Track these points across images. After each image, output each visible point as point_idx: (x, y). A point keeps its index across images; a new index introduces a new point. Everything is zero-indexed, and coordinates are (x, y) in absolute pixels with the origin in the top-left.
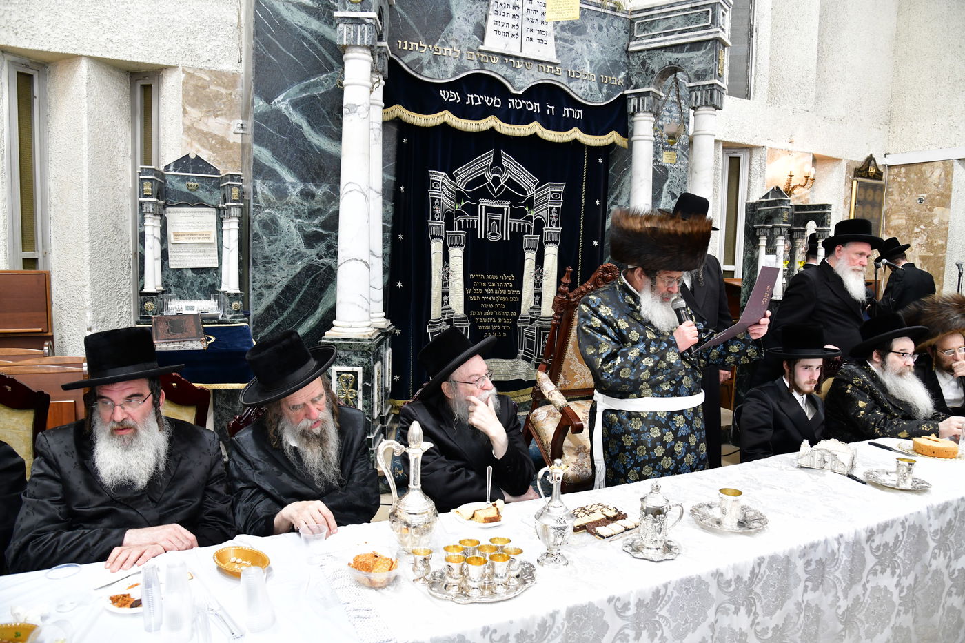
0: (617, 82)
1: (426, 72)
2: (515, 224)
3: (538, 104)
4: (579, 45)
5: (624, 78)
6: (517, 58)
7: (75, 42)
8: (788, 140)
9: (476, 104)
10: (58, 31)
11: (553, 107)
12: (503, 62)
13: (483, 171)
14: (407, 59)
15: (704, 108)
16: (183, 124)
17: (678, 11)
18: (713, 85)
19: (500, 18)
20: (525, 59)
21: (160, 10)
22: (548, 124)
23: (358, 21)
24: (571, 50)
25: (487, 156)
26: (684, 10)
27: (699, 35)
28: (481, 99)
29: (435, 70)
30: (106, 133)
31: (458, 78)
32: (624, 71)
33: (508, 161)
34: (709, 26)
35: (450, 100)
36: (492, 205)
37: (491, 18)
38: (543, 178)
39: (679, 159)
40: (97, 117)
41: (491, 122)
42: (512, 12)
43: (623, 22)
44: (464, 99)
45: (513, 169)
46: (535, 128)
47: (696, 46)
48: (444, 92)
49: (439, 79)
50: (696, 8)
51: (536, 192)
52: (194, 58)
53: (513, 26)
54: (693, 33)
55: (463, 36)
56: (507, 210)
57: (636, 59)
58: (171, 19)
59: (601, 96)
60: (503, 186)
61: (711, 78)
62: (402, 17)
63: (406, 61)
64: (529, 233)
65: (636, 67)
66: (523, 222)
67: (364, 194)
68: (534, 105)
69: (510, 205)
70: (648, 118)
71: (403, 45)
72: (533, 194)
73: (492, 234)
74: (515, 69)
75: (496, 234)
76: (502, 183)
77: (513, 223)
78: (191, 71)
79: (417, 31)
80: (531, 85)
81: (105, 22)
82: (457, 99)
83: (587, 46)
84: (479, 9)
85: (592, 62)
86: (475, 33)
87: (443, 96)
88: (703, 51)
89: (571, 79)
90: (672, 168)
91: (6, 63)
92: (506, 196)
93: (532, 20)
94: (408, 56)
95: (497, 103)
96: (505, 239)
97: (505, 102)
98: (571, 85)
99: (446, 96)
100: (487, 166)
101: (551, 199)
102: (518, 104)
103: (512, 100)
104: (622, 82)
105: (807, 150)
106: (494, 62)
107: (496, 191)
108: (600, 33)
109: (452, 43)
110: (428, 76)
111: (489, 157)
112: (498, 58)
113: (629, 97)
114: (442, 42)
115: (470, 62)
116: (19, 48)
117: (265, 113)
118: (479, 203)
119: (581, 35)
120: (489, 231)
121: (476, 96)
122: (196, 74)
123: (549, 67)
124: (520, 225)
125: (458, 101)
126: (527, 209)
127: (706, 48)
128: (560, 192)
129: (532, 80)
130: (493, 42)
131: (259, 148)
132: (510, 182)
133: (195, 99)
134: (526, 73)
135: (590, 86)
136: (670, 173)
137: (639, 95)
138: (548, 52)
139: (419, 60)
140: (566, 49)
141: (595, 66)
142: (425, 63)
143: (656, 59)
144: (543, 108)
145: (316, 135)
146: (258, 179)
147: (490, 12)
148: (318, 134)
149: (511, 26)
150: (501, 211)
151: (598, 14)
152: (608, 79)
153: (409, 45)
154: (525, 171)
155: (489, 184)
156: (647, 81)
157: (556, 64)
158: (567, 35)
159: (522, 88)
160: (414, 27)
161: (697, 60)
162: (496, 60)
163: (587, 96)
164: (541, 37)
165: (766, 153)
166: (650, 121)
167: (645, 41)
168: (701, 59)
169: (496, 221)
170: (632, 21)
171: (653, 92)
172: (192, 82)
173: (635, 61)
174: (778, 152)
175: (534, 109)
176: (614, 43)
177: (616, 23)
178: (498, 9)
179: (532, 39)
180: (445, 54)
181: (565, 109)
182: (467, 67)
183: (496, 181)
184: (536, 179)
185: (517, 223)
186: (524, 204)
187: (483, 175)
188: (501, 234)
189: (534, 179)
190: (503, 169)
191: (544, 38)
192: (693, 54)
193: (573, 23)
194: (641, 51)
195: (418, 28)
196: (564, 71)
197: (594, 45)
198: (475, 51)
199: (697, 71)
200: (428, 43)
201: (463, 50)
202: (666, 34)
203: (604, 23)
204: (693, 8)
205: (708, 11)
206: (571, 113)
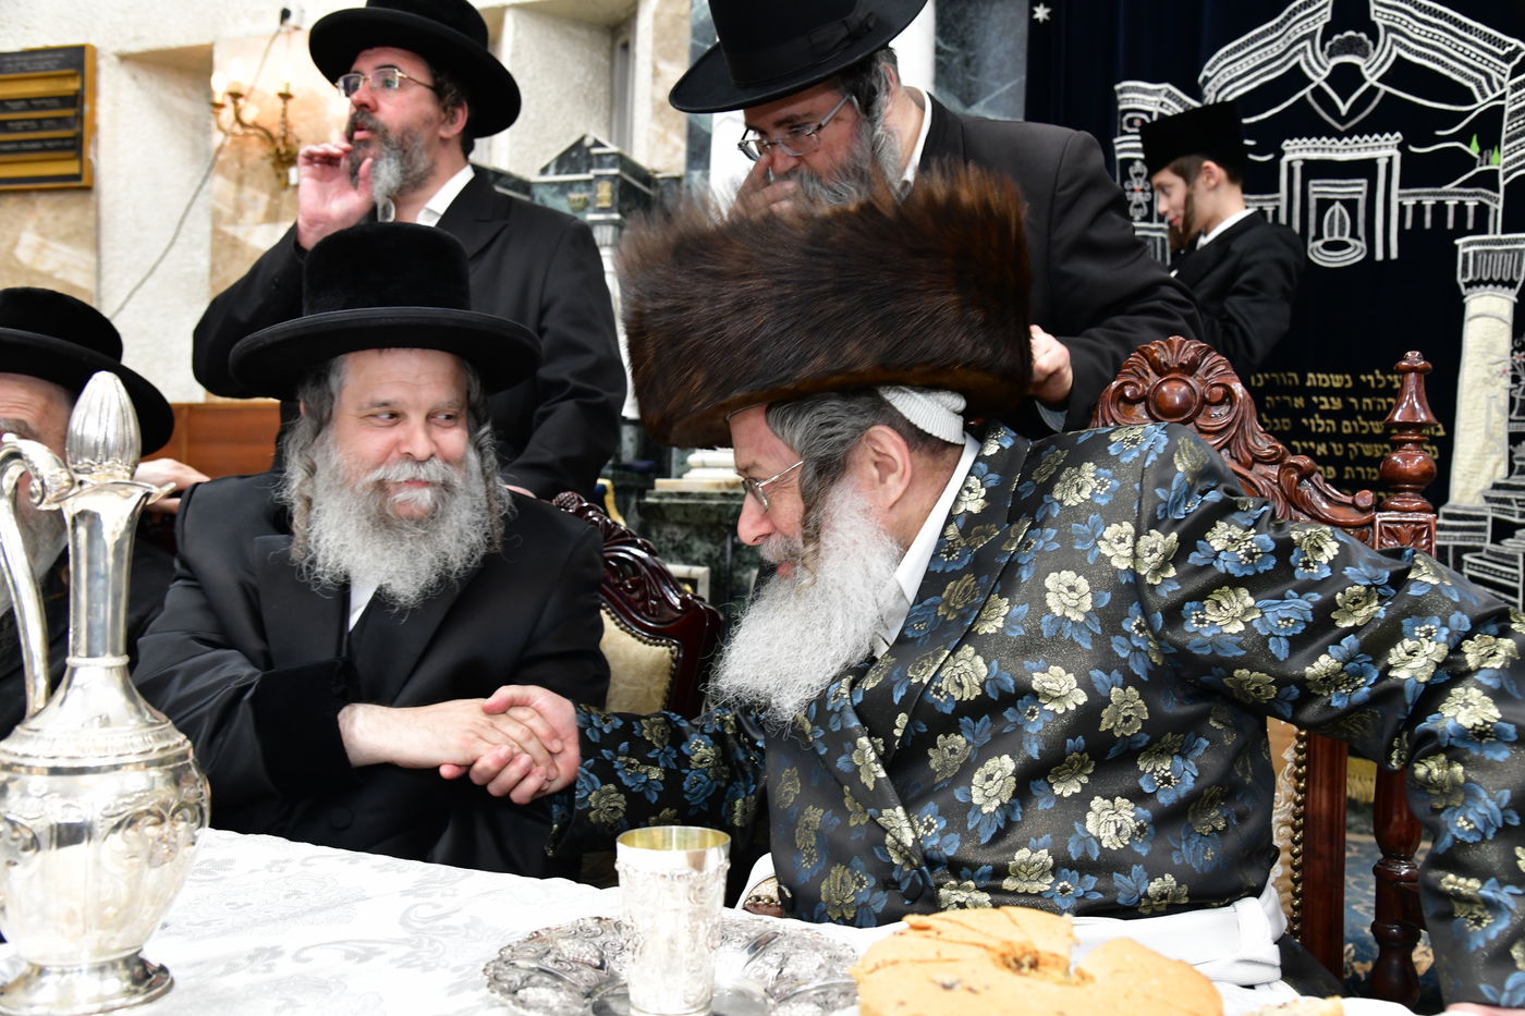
2: (1419, 208)
13: (1295, 54)
25: (1308, 4)
33: (1394, 4)
36: (1327, 156)
45: (1417, 31)
51: (1515, 88)
56: (1389, 166)
60: (1373, 91)
64: (1481, 227)
66: (1452, 194)
69: (1401, 147)
72: (1502, 97)
73: (1328, 246)
75: (1344, 245)
76: (1372, 81)
77: (1410, 202)
92: (1385, 119)
96: (1379, 256)
100: (1311, 36)
107: (1344, 109)
111: (1317, 8)
118: (1281, 153)
120: (1319, 236)
124: (1440, 208)
126: (1472, 151)
132: (1401, 73)
150: (1365, 169)
154: (1463, 27)
155: (1318, 92)
169: (1343, 202)
183: (1346, 78)
184: (1516, 42)
185: (1429, 202)
186: (1464, 137)
187: (1298, 64)
188: (1362, 245)
189: (1503, 45)
190: (1374, 36)
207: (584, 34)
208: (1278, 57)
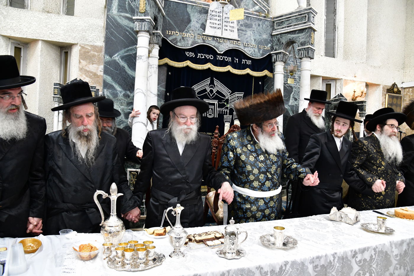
0: (267, 48)
1: (179, 44)
2: (220, 111)
3: (230, 58)
4: (249, 33)
5: (270, 47)
6: (220, 38)
7: (37, 34)
8: (354, 76)
9: (202, 58)
10: (31, 30)
11: (237, 59)
12: (214, 39)
13: (205, 87)
14: (171, 38)
15: (305, 58)
16: (79, 67)
17: (293, 16)
18: (308, 48)
19: (212, 21)
20: (224, 38)
21: (72, 21)
22: (235, 66)
23: (143, 20)
24: (245, 34)
25: (207, 80)
26: (296, 16)
27: (302, 26)
28: (204, 56)
29: (183, 43)
30: (48, 71)
31: (193, 46)
32: (270, 44)
33: (216, 82)
34: (306, 22)
35: (190, 56)
37: (208, 21)
38: (233, 90)
40: (45, 64)
41: (209, 66)
42: (218, 18)
43: (270, 23)
44: (196, 55)
45: (219, 86)
46: (229, 68)
47: (301, 31)
48: (187, 52)
49: (185, 47)
50: (301, 15)
51: (230, 96)
52: (85, 40)
53: (218, 24)
54: (300, 26)
55: (196, 29)
56: (217, 104)
57: (275, 38)
58: (76, 25)
59: (259, 54)
60: (214, 94)
61: (308, 45)
62: (169, 21)
63: (170, 39)
64: (226, 114)
65: (275, 42)
66: (224, 109)
67: (144, 94)
68: (228, 59)
69: (218, 102)
70: (281, 64)
71: (169, 32)
72: (229, 97)
73: (209, 115)
74: (220, 43)
75: (211, 115)
76: (214, 92)
77: (219, 110)
78: (83, 46)
79: (175, 26)
80: (227, 50)
81: (49, 26)
82: (193, 56)
83: (253, 33)
84: (203, 17)
85: (255, 40)
86: (201, 27)
87: (187, 54)
88: (304, 33)
89: (245, 47)
90: (294, 87)
91: (10, 43)
92: (216, 98)
93: (227, 22)
94: (171, 37)
95: (212, 57)
96: (215, 117)
97: (215, 57)
98: (245, 49)
99: (188, 54)
100: (207, 85)
101: (237, 99)
102: (221, 58)
103: (219, 56)
104: (269, 49)
105: (363, 80)
106: (210, 40)
107: (211, 96)
108: (259, 27)
109: (190, 32)
110: (180, 45)
111: (208, 81)
112: (211, 38)
113: (273, 55)
114: (186, 31)
115: (198, 39)
116: (15, 37)
117: (110, 61)
119: (250, 28)
120: (208, 113)
121: (202, 54)
122: (85, 47)
123: (235, 42)
124: (222, 111)
125: (193, 57)
126: (226, 104)
127: (305, 32)
128: (241, 97)
129: (227, 47)
130: (209, 31)
131: (106, 76)
132: (218, 92)
133: (84, 57)
134: (224, 45)
135: (254, 50)
136: (294, 89)
137: (276, 54)
138: (234, 35)
139: (176, 39)
140: (243, 34)
141: (257, 41)
142: (178, 40)
143: (284, 38)
144: (233, 60)
145: (131, 71)
146: (105, 89)
147: (208, 19)
148: (132, 70)
149: (217, 24)
150: (214, 104)
151: (257, 19)
152: (263, 47)
153: (171, 33)
154: (225, 87)
155: (208, 93)
156: (280, 48)
157: (238, 41)
158: (243, 28)
159: (223, 51)
160: (174, 25)
161: (301, 37)
162: (210, 39)
163: (253, 54)
164: (231, 29)
165: (343, 82)
166: (282, 65)
167: (279, 30)
168: (303, 37)
169: (211, 109)
170: (274, 22)
171: (283, 52)
172: (83, 50)
173: (275, 39)
174: (349, 81)
175: (228, 60)
176: (265, 32)
177: (266, 23)
178: (212, 17)
179: (227, 30)
180: (187, 36)
181: (243, 60)
182: (197, 42)
183: (211, 91)
184: (230, 91)
185: (221, 110)
186: (225, 102)
188: (213, 115)
189: (229, 91)
190: (215, 86)
191: (232, 29)
192: (300, 35)
193: (246, 23)
194: (277, 35)
195: (176, 25)
196: (242, 44)
197: (256, 32)
198: (201, 35)
199: (301, 42)
200: (180, 32)
201: (196, 35)
202: (288, 27)
203: (261, 23)
204: (299, 15)
205: (306, 16)
206: (246, 62)
208: (203, 87)
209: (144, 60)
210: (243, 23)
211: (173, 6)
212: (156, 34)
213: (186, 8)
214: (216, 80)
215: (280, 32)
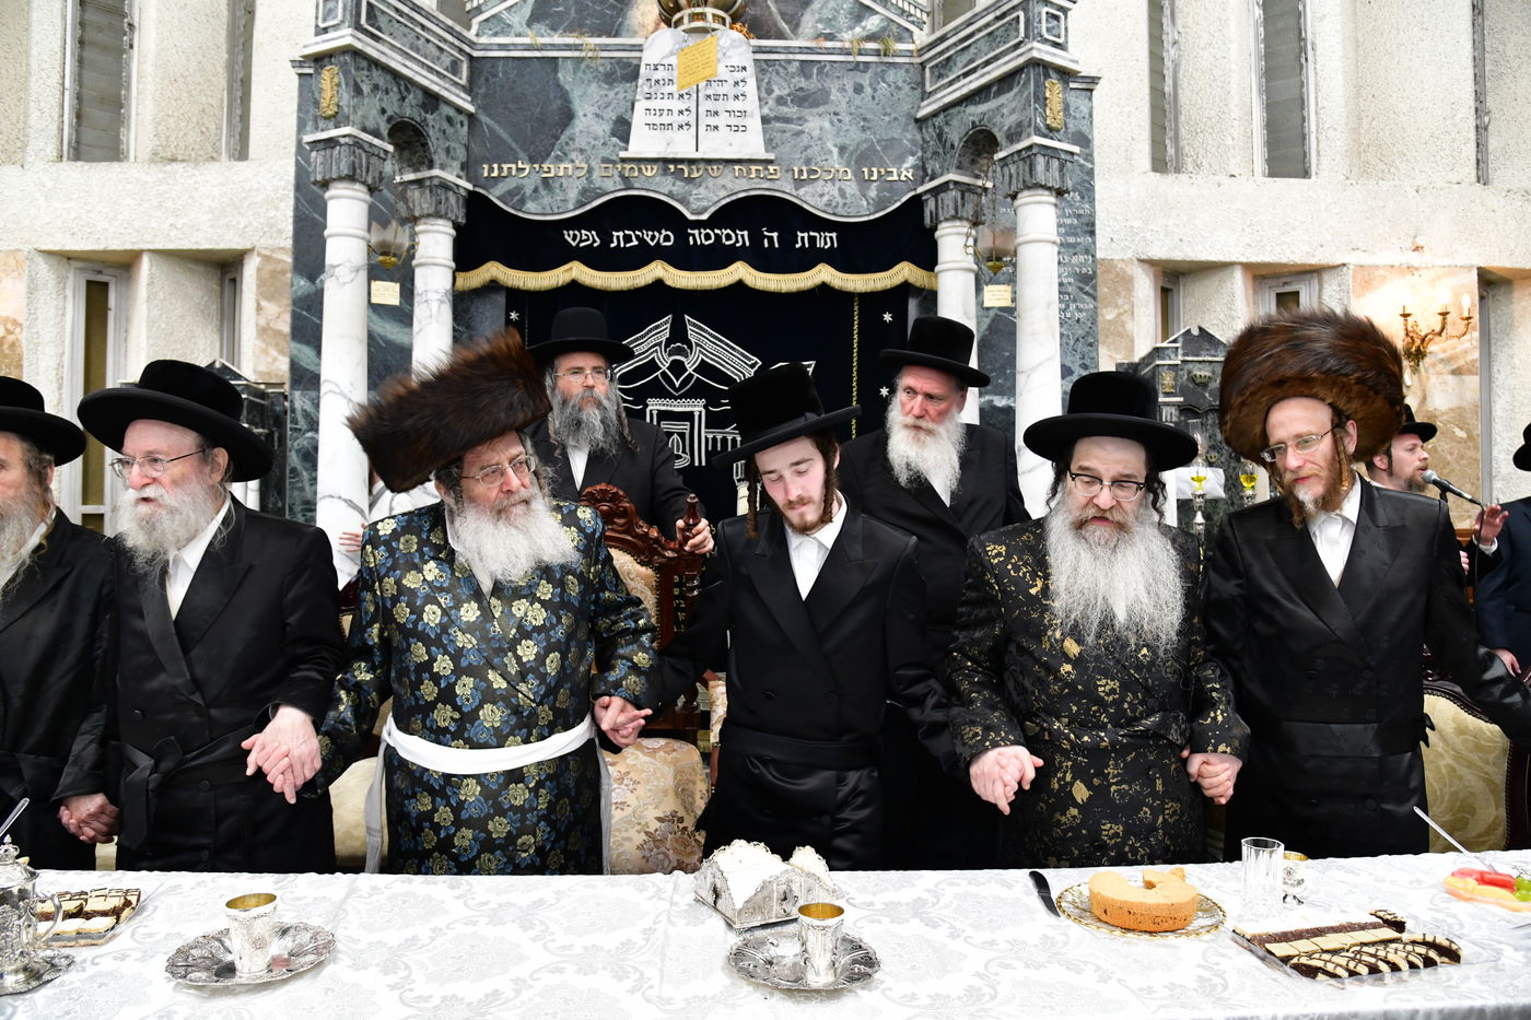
0: (899, 176)
1: (530, 206)
2: (714, 439)
4: (816, 124)
5: (915, 167)
6: (691, 162)
7: (134, 234)
9: (628, 245)
10: (116, 223)
11: (775, 235)
12: (666, 171)
13: (652, 353)
14: (500, 189)
15: (1026, 193)
16: (257, 325)
17: (980, 30)
18: (1030, 147)
20: (709, 161)
21: (234, 178)
22: (766, 263)
23: (331, 143)
24: (798, 134)
25: (657, 327)
26: (987, 25)
27: (1006, 63)
28: (637, 237)
29: (546, 200)
30: (178, 346)
31: (588, 208)
32: (913, 154)
33: (695, 331)
34: (1021, 42)
35: (581, 245)
36: (669, 408)
37: (640, 106)
38: (769, 356)
39: (1075, 301)
40: (163, 326)
42: (678, 89)
43: (907, 71)
44: (607, 239)
45: (709, 346)
46: (740, 272)
47: (1006, 81)
48: (571, 233)
49: (553, 214)
50: (1003, 15)
52: (275, 235)
53: (681, 112)
54: (999, 62)
55: (593, 142)
56: (700, 416)
57: (931, 130)
58: (248, 188)
59: (865, 203)
60: (691, 376)
61: (1029, 136)
62: (491, 130)
63: (498, 193)
65: (931, 143)
67: (345, 396)
68: (736, 235)
69: (705, 407)
71: (491, 170)
74: (690, 180)
76: (690, 370)
77: (710, 436)
78: (268, 253)
79: (514, 145)
80: (724, 202)
81: (169, 204)
82: (594, 241)
83: (832, 123)
84: (621, 96)
85: (842, 149)
86: (613, 134)
87: (570, 240)
88: (1015, 90)
89: (799, 183)
91: (72, 271)
92: (697, 391)
93: (716, 97)
94: (500, 184)
95: (667, 238)
96: (697, 464)
97: (682, 237)
98: (802, 192)
99: (574, 239)
100: (659, 344)
102: (708, 237)
103: (696, 232)
104: (910, 175)
105: (1464, 261)
106: (649, 174)
107: (677, 384)
108: (857, 100)
109: (573, 155)
110: (533, 211)
111: (663, 329)
112: (655, 167)
113: (924, 198)
114: (557, 157)
115: (605, 179)
116: (76, 251)
117: (308, 296)
118: (647, 406)
119: (818, 106)
121: (627, 232)
122: (274, 255)
123: (753, 168)
124: (724, 440)
125: (595, 245)
127: (1019, 83)
129: (723, 193)
130: (643, 143)
131: (298, 346)
132: (704, 368)
133: (272, 289)
134: (710, 184)
135: (840, 189)
137: (936, 191)
138: (752, 144)
140: (787, 135)
141: (851, 154)
142: (528, 191)
143: (955, 123)
144: (756, 238)
145: (380, 320)
146: (298, 390)
147: (637, 97)
148: (382, 318)
149: (676, 112)
150: (688, 417)
151: (849, 66)
152: (879, 172)
153: (500, 169)
154: (732, 348)
155: (664, 374)
156: (946, 165)
157: (770, 162)
158: (790, 110)
159: (705, 210)
160: (510, 141)
161: (1003, 111)
162: (650, 171)
163: (836, 207)
164: (733, 121)
167: (938, 96)
168: (1014, 104)
169: (678, 434)
170: (923, 65)
171: (956, 183)
172: (269, 267)
173: (930, 133)
174: (1380, 272)
175: (737, 241)
176: (888, 110)
177: (891, 75)
178: (652, 90)
179: (716, 128)
180: (561, 174)
181: (800, 235)
182: (600, 189)
183: (677, 368)
184: (756, 359)
185: (719, 437)
187: (653, 358)
188: (688, 457)
189: (750, 359)
190: (691, 347)
191: (739, 122)
192: (1002, 99)
193: (801, 89)
194: (935, 114)
195: (516, 142)
196: (787, 171)
197: (847, 119)
198: (614, 162)
199: (1009, 129)
200: (532, 160)
201: (593, 163)
202: (966, 75)
203: (865, 79)
204: (998, 18)
205: (1018, 17)
206: (812, 240)
207: (201, 268)
208: (643, 353)
209: (341, 280)
210: (786, 92)
211: (505, 72)
212: (428, 183)
213: (556, 71)
214: (694, 325)
215: (940, 104)
